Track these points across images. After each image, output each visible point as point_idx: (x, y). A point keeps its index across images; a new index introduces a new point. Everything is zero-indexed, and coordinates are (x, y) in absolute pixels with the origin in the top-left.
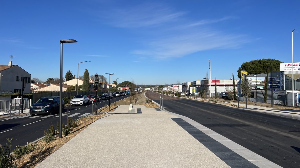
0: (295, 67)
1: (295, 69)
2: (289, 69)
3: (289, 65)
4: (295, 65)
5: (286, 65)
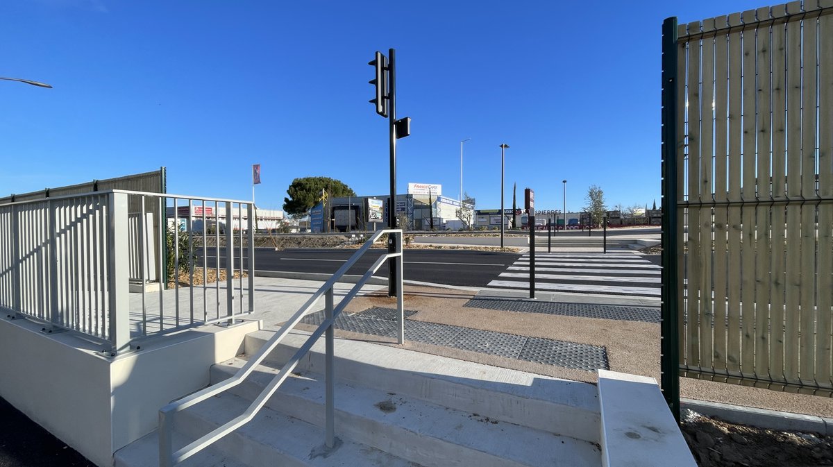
0: (424, 190)
1: (425, 192)
2: (418, 191)
3: (418, 187)
4: (425, 187)
5: (415, 186)
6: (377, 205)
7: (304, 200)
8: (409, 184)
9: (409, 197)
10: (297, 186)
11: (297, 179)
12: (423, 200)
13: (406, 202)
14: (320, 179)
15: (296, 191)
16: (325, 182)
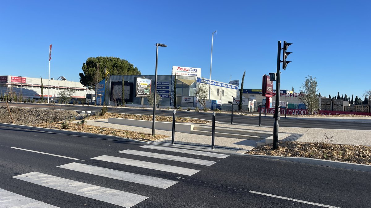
0: (186, 72)
1: (186, 74)
2: (181, 73)
3: (181, 69)
4: (187, 70)
5: (178, 69)
6: (146, 83)
7: (94, 75)
8: (173, 66)
9: (173, 77)
10: (90, 64)
11: (89, 59)
12: (185, 80)
13: (170, 81)
14: (110, 59)
15: (88, 68)
16: (114, 61)
